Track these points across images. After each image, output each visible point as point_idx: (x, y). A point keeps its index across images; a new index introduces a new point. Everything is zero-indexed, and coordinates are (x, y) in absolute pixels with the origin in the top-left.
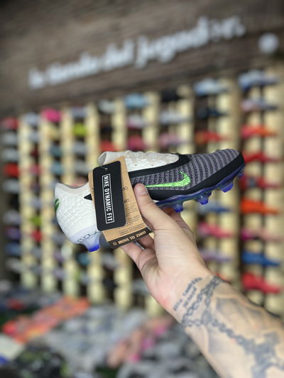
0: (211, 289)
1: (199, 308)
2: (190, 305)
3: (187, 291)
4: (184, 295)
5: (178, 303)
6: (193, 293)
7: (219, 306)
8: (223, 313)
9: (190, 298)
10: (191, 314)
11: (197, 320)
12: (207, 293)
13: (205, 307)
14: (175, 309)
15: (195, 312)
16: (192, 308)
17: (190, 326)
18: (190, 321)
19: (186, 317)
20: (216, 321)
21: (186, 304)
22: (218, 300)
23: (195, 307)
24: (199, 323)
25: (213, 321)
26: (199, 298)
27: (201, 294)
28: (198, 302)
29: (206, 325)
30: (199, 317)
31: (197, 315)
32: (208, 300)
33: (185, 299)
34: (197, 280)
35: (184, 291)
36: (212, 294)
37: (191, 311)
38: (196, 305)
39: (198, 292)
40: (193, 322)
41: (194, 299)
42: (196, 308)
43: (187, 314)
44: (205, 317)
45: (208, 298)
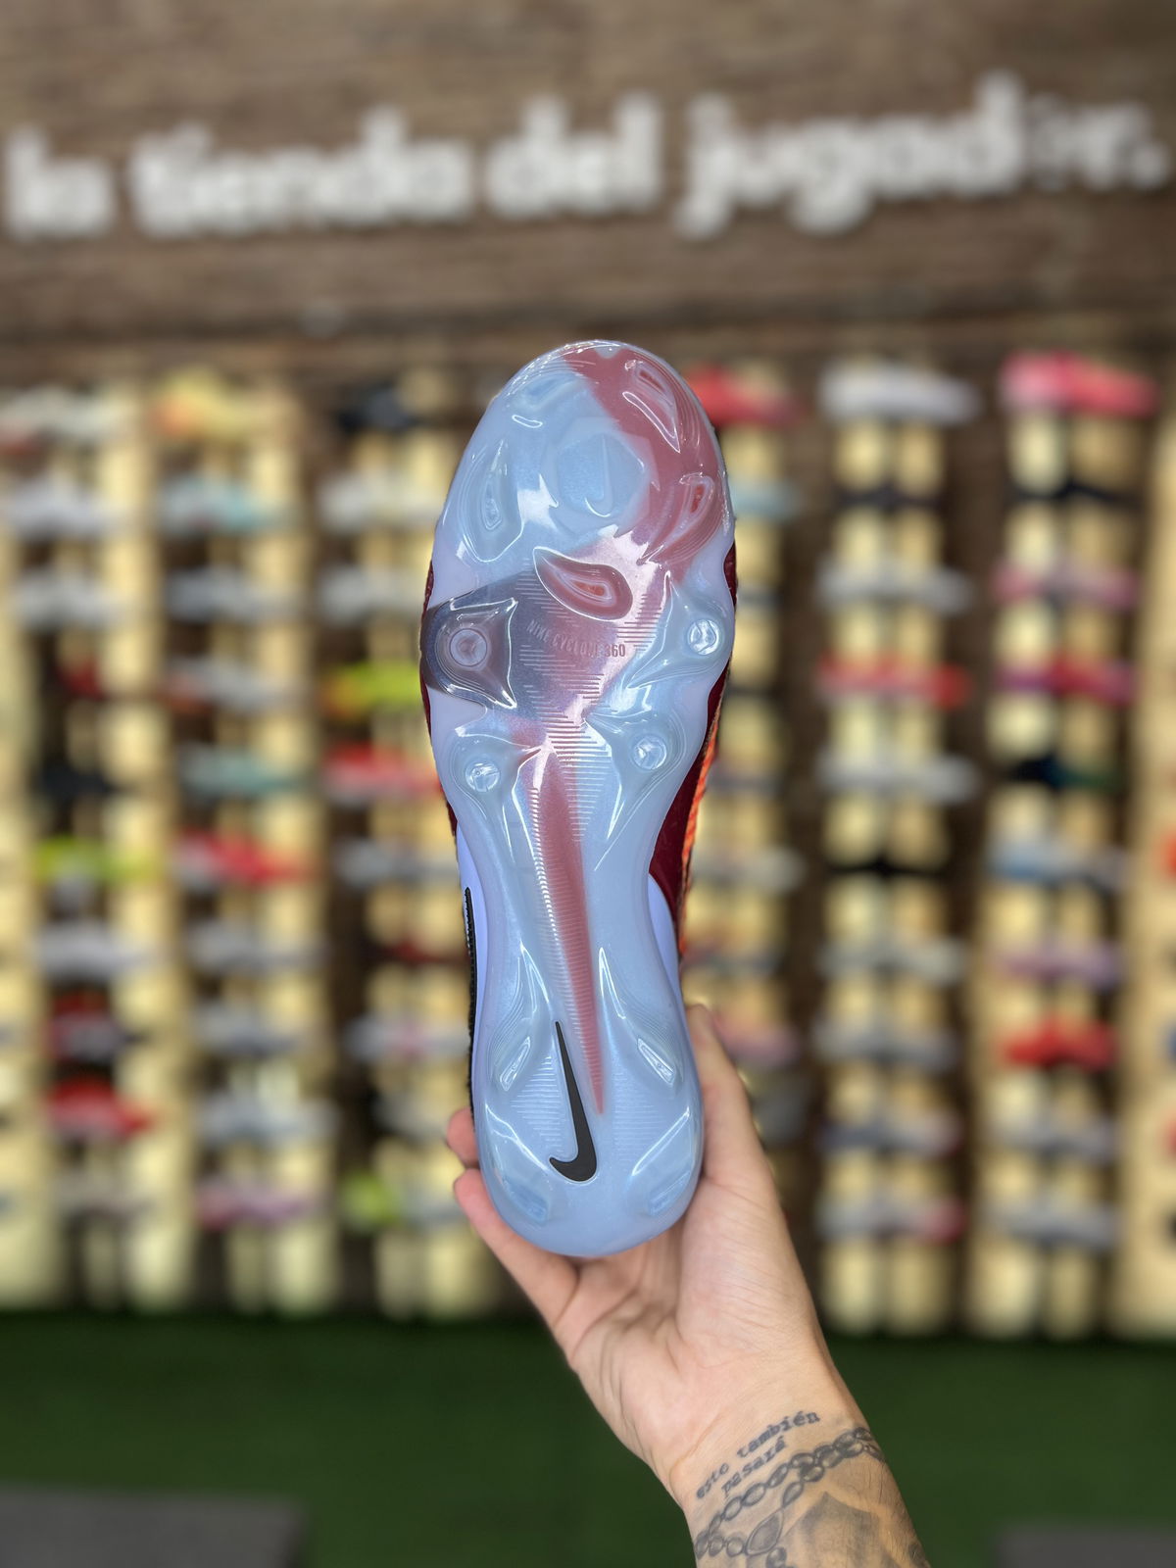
0: (826, 1463)
1: (762, 1503)
2: (740, 1490)
3: (753, 1446)
4: (740, 1453)
5: (713, 1476)
6: (769, 1456)
7: (813, 1516)
8: (811, 1540)
9: (748, 1469)
10: (730, 1519)
11: (736, 1539)
12: (805, 1469)
13: (777, 1504)
14: (700, 1494)
15: (745, 1511)
16: (743, 1500)
17: (713, 1553)
18: (721, 1538)
19: (718, 1522)
20: (783, 1554)
21: (735, 1482)
22: (826, 1497)
23: (749, 1500)
24: (739, 1549)
25: (775, 1553)
26: (778, 1476)
27: (790, 1465)
28: (767, 1485)
29: (750, 1558)
30: (748, 1532)
31: (744, 1524)
32: (797, 1488)
33: (737, 1465)
34: (798, 1420)
35: (746, 1443)
36: (816, 1479)
37: (736, 1506)
38: (761, 1490)
39: (783, 1457)
40: (726, 1543)
41: (764, 1473)
42: (754, 1503)
43: (724, 1515)
44: (761, 1537)
45: (802, 1483)
